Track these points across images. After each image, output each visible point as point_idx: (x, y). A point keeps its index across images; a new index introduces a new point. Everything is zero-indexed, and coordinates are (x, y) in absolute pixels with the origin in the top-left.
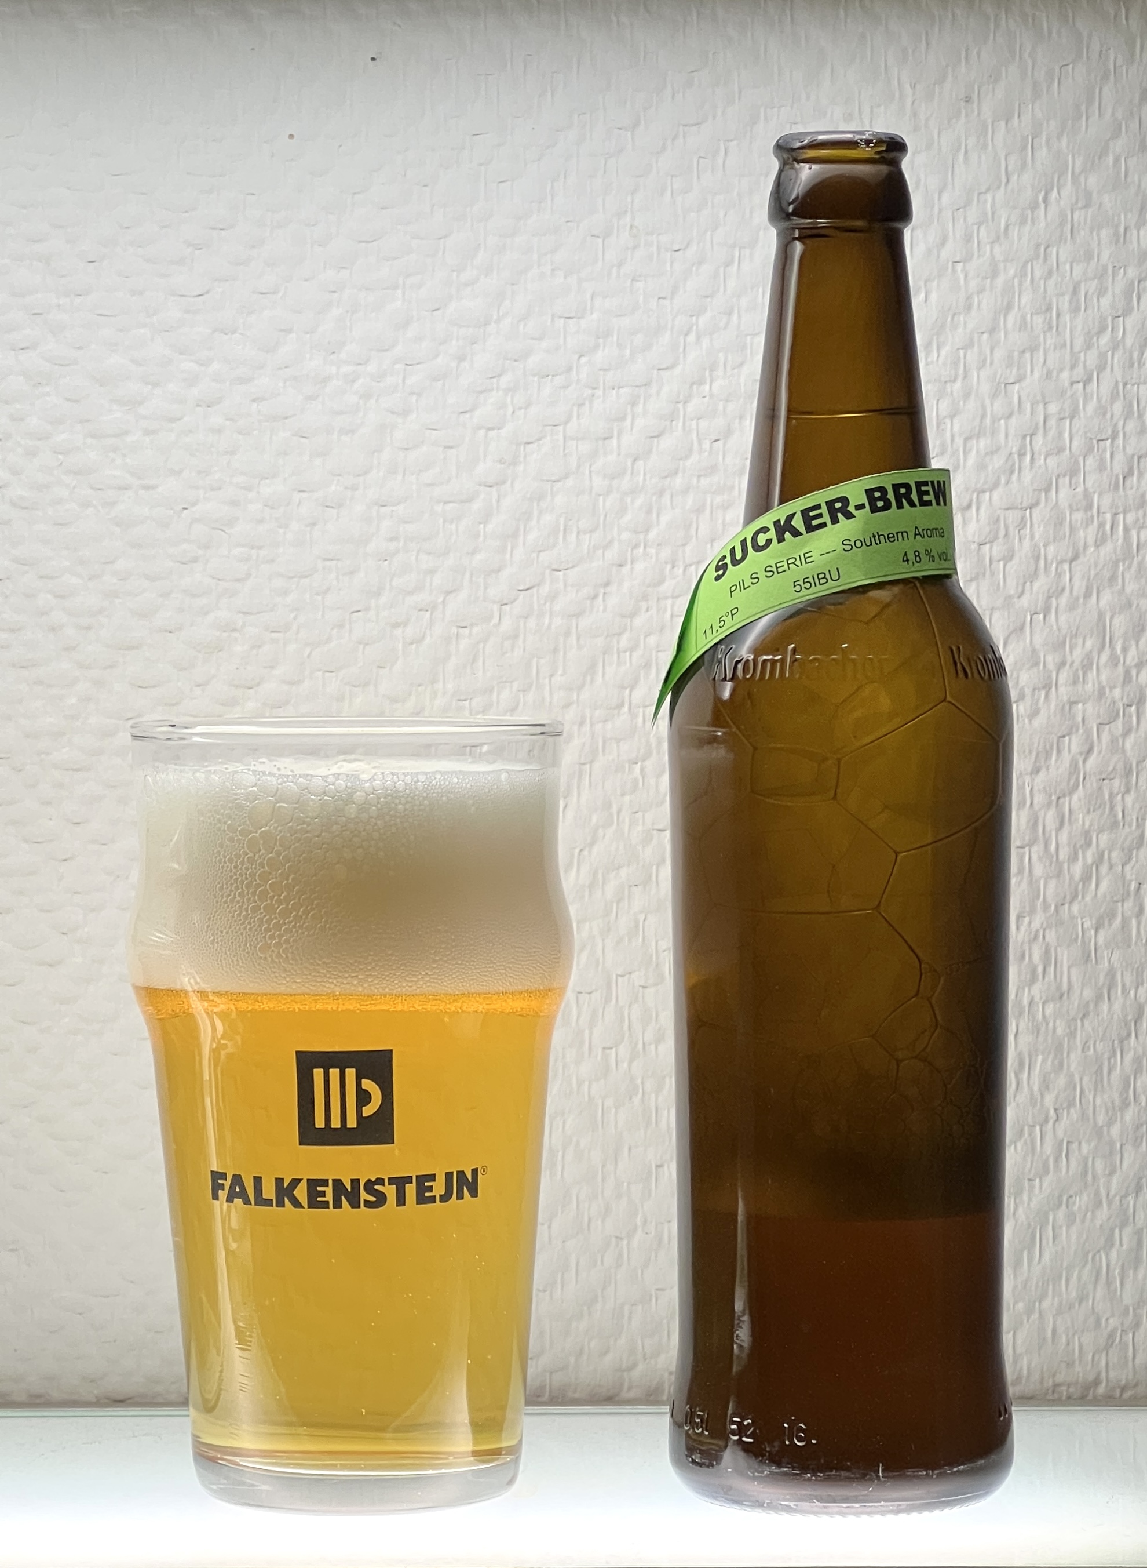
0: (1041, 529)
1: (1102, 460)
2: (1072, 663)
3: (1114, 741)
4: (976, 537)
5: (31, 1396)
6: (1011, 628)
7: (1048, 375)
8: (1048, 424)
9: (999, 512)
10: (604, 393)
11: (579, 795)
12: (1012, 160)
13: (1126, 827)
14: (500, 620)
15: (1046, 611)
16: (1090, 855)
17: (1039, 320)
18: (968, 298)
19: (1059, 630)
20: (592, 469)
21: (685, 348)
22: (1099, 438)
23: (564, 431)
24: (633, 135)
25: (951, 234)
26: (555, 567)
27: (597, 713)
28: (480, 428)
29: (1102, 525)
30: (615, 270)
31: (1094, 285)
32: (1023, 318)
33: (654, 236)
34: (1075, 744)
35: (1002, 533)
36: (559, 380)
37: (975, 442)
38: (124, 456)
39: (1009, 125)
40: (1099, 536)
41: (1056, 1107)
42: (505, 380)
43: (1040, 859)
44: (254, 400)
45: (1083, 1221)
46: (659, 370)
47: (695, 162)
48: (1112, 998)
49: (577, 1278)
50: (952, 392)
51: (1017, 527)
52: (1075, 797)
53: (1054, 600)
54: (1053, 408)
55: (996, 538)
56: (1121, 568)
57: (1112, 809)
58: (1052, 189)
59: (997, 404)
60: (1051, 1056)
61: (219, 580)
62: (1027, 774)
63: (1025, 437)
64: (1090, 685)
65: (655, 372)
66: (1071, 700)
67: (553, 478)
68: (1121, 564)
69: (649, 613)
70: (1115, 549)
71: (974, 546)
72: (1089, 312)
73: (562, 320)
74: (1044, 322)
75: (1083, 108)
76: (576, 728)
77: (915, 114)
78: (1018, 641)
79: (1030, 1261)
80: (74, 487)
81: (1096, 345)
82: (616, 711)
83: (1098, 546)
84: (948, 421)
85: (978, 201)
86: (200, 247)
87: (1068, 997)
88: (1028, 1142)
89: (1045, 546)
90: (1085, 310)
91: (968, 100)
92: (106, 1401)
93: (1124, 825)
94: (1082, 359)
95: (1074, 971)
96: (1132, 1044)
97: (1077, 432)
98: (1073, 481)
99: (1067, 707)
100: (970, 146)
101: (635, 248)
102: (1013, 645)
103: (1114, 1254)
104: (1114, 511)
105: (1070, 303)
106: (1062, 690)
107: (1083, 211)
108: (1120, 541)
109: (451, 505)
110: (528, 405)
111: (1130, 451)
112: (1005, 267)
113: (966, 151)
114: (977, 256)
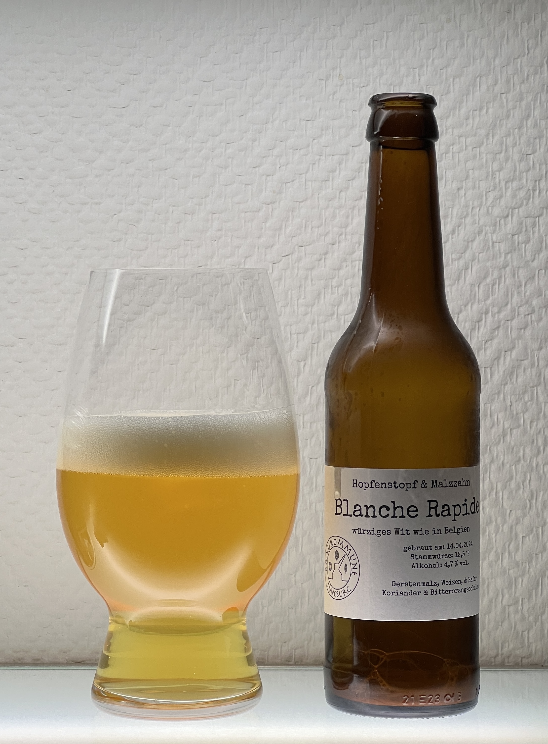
4: (511, 231)
5: (34, 660)
6: (528, 278)
9: (522, 219)
10: (325, 158)
11: (311, 360)
12: (530, 42)
14: (272, 271)
18: (508, 112)
20: (319, 196)
23: (305, 176)
24: (340, 29)
25: (499, 79)
26: (300, 245)
27: (321, 318)
28: (263, 175)
30: (331, 97)
32: (536, 121)
33: (351, 80)
35: (524, 230)
36: (302, 152)
37: (510, 183)
38: (85, 187)
39: (529, 25)
42: (276, 152)
43: (543, 393)
44: (150, 160)
46: (353, 147)
47: (371, 42)
49: (308, 602)
50: (499, 159)
51: (531, 227)
55: (521, 232)
59: (522, 164)
61: (132, 250)
62: (536, 350)
63: (536, 181)
65: (351, 147)
67: (299, 201)
69: (347, 268)
71: (510, 236)
73: (305, 121)
76: (310, 326)
77: (482, 19)
78: (532, 283)
79: (536, 595)
80: (60, 203)
82: (330, 317)
84: (497, 173)
85: (513, 63)
86: (123, 83)
88: (536, 535)
91: (509, 12)
92: (73, 662)
100: (510, 35)
101: (341, 85)
102: (529, 285)
109: (248, 213)
110: (287, 164)
112: (527, 97)
113: (508, 38)
114: (512, 90)
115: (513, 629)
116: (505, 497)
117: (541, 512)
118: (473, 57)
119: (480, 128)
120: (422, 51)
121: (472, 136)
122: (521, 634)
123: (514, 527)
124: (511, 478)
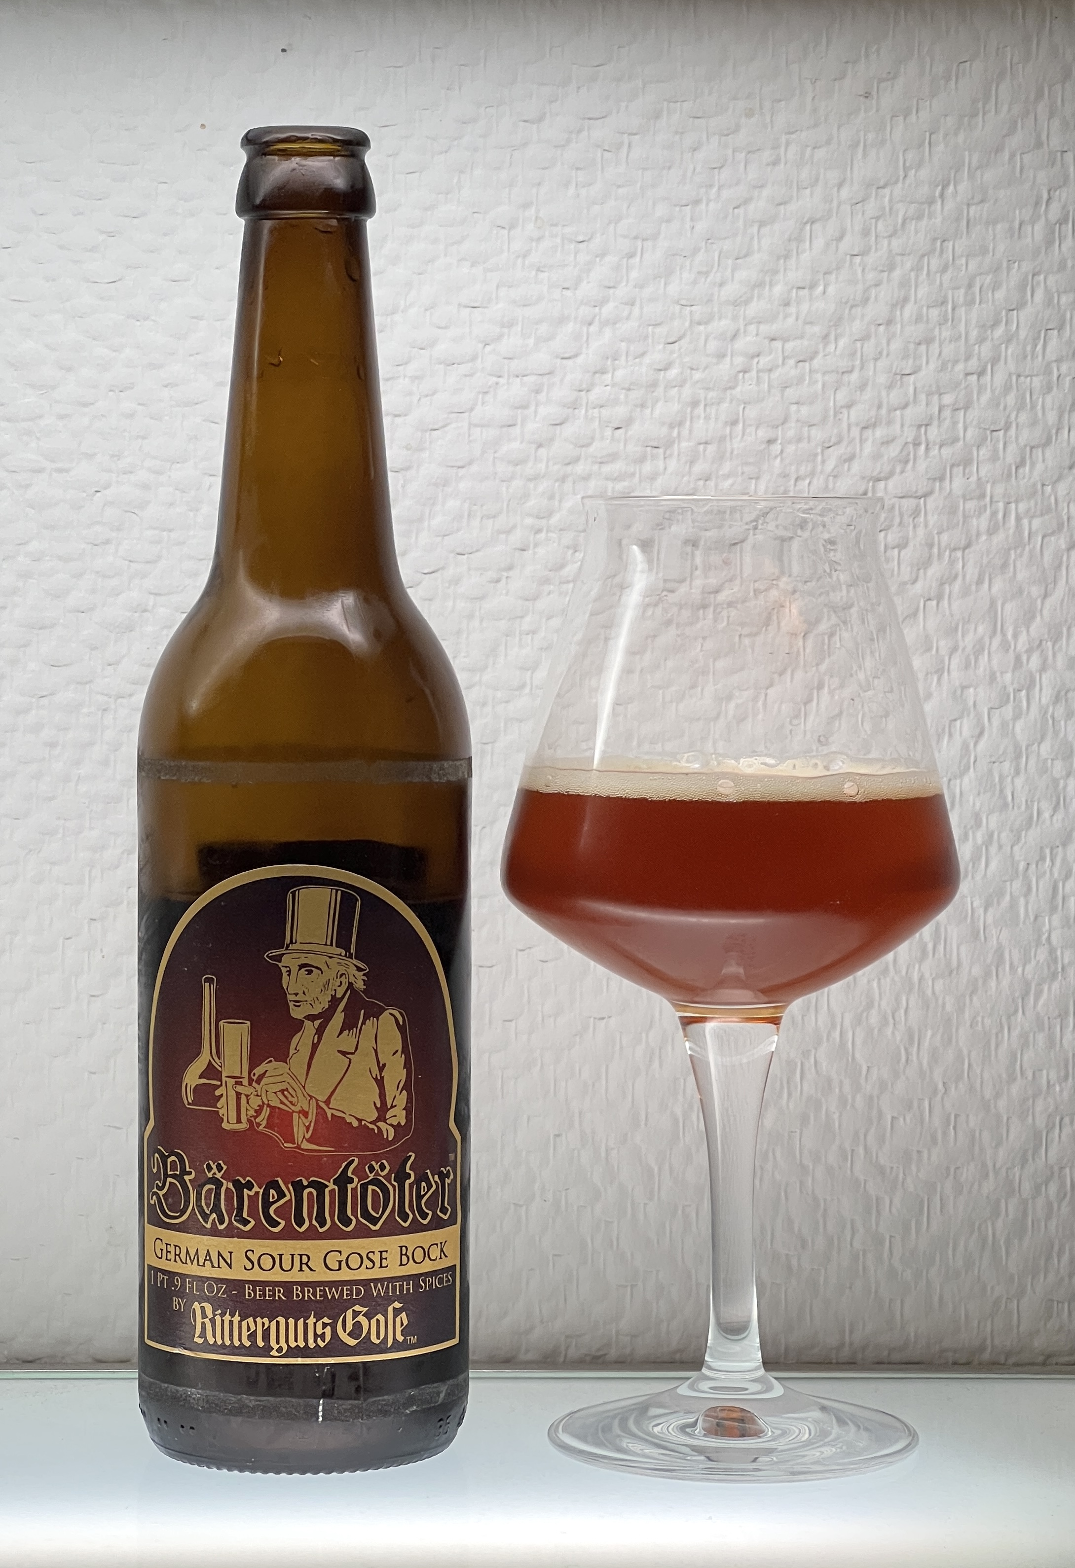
0: (936, 517)
1: (995, 451)
2: (964, 649)
3: (1004, 725)
6: (905, 614)
7: (943, 368)
8: (943, 415)
9: (893, 500)
10: (508, 383)
12: (910, 156)
13: (1016, 808)
15: (939, 598)
16: (980, 836)
17: (934, 313)
18: (865, 291)
19: (952, 615)
20: (496, 455)
21: (588, 338)
22: (992, 428)
23: (470, 417)
24: (538, 128)
25: (849, 227)
26: (459, 550)
27: (499, 694)
29: (994, 514)
30: (520, 261)
31: (988, 279)
32: (921, 309)
33: (559, 227)
34: (965, 728)
35: (897, 520)
36: (464, 369)
37: (872, 431)
38: (38, 439)
39: (909, 121)
40: (992, 523)
41: (945, 1081)
42: (411, 369)
44: (166, 386)
45: (970, 1192)
47: (599, 155)
48: (1000, 976)
50: (849, 383)
51: (911, 515)
52: (966, 780)
53: (947, 588)
54: (948, 399)
55: (891, 526)
56: (1013, 556)
57: (1001, 791)
58: (948, 184)
59: (895, 393)
60: (941, 1030)
61: (130, 561)
63: (920, 426)
64: (982, 669)
65: (559, 361)
66: (964, 684)
67: (460, 464)
68: (1012, 552)
69: (552, 596)
70: (1007, 537)
72: (984, 305)
73: (468, 310)
74: (939, 315)
75: (980, 105)
77: (816, 109)
78: (912, 627)
79: (919, 1229)
81: (990, 338)
82: (518, 693)
83: (991, 534)
84: (845, 411)
85: (876, 195)
86: (112, 234)
87: (957, 973)
88: (919, 1114)
89: (939, 533)
90: (980, 303)
91: (867, 95)
92: (18, 1362)
93: (1013, 808)
94: (976, 351)
95: (963, 949)
96: (1019, 1020)
97: (972, 422)
98: (967, 471)
99: (959, 692)
100: (870, 141)
101: (540, 239)
102: (907, 630)
103: (999, 1223)
104: (1006, 500)
105: (966, 294)
106: (955, 674)
107: (979, 207)
108: (1011, 531)
110: (434, 393)
111: (1022, 441)
112: (902, 261)
113: (865, 146)
114: (873, 249)
115: (873, 1295)
116: (859, 1042)
117: (928, 1072)
118: (798, 185)
119: (811, 323)
120: (697, 171)
121: (796, 338)
122: (887, 1304)
123: (875, 1099)
124: (870, 1005)
